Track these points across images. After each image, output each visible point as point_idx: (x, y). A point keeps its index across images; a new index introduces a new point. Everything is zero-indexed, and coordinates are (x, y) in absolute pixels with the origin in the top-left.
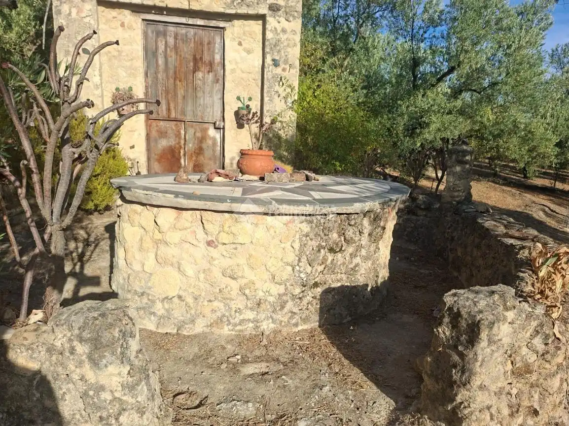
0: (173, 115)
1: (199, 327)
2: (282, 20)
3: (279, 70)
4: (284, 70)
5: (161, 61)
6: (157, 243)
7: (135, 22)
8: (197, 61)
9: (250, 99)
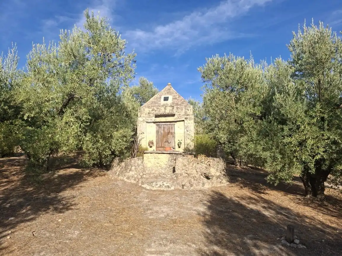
0: (162, 146)
1: (153, 172)
2: (188, 121)
3: (188, 133)
4: (190, 132)
5: (160, 133)
6: (148, 159)
7: (154, 125)
8: (168, 133)
9: (182, 140)
